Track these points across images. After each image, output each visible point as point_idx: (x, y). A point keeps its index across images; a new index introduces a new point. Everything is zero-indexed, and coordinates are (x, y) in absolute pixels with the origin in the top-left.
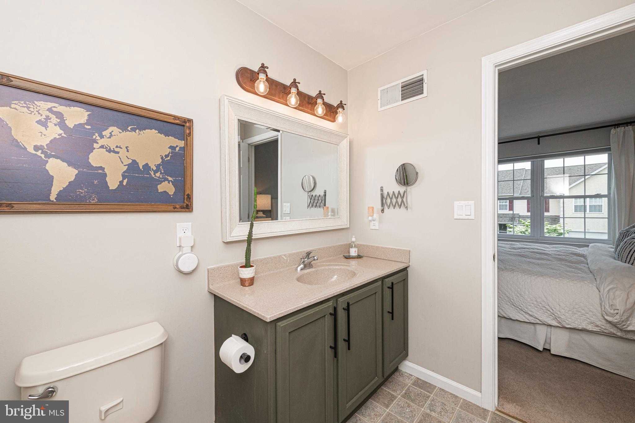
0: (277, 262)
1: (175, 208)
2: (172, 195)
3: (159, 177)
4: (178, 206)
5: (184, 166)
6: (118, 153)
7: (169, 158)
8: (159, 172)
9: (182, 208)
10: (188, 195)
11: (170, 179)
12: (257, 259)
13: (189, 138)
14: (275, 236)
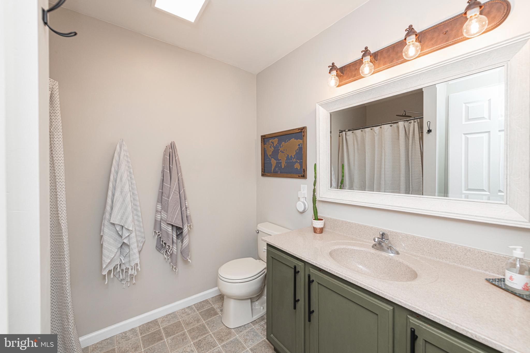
0: (361, 230)
1: (299, 176)
2: (299, 170)
3: (295, 161)
4: (300, 176)
5: (302, 154)
6: (284, 152)
7: (298, 151)
8: (295, 159)
9: (301, 176)
10: (304, 169)
11: (298, 161)
12: (343, 220)
13: (304, 138)
14: (363, 206)
